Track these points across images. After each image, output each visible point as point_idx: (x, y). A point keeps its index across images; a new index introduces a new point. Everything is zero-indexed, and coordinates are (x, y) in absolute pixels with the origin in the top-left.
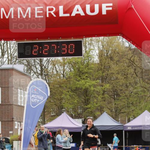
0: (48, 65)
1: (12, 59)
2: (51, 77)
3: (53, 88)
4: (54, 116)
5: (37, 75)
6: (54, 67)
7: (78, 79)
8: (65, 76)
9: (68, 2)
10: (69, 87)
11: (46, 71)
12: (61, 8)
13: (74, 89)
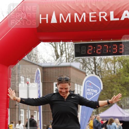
0: (101, 62)
1: (70, 58)
2: (104, 73)
3: (105, 82)
4: (106, 107)
5: (91, 72)
6: (106, 65)
7: (127, 75)
8: (116, 72)
9: (118, 8)
10: (119, 82)
11: (99, 68)
12: (112, 13)
13: (124, 83)
